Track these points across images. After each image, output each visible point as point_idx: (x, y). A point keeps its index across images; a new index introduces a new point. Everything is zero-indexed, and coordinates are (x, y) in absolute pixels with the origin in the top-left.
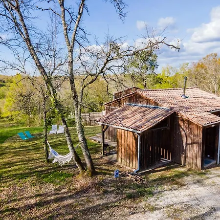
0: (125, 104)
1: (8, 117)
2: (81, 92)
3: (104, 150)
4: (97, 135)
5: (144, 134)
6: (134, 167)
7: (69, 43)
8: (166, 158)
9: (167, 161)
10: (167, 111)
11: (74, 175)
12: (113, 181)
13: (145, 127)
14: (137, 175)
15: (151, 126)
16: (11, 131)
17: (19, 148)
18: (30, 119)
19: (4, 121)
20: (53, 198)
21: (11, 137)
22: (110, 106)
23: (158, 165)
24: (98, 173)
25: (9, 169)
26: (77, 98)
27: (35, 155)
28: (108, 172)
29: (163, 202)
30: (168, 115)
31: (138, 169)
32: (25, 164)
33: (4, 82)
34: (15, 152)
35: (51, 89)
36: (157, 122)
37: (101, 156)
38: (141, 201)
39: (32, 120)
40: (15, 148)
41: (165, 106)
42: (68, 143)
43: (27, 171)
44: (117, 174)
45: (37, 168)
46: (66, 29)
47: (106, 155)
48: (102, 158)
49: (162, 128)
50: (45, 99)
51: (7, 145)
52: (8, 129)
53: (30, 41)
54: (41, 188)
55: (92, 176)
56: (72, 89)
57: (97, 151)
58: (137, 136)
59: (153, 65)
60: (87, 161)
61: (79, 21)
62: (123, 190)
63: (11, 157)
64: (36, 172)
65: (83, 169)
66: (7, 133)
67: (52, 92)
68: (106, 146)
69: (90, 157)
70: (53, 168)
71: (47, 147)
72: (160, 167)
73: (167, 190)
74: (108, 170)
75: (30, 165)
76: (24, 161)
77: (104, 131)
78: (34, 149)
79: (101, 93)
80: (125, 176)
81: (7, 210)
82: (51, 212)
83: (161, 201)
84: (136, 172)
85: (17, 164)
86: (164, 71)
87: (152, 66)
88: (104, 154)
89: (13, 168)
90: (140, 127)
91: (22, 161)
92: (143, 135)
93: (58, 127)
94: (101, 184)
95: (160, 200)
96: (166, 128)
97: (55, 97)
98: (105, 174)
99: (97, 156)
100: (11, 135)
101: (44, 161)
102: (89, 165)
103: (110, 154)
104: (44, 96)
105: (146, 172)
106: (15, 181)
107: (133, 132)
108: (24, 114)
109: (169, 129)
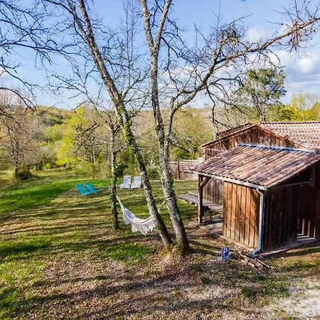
0: (236, 144)
1: (65, 166)
2: (169, 118)
3: (202, 215)
4: (190, 192)
5: (270, 191)
6: (251, 245)
7: (152, 42)
8: (305, 234)
9: (308, 238)
10: (311, 155)
11: (155, 250)
12: (218, 265)
13: (273, 180)
14: (256, 257)
15: (284, 179)
16: (67, 183)
17: (76, 206)
18: (94, 167)
19: (60, 171)
20: (122, 283)
21: (66, 190)
22: (211, 147)
23: (293, 245)
24: (193, 251)
25: (61, 235)
26: (163, 129)
27: (98, 218)
28: (209, 250)
29: (309, 309)
30: (312, 163)
31: (259, 249)
32: (84, 229)
33: (62, 118)
34: (72, 212)
35: (123, 115)
36: (294, 173)
37: (196, 224)
38: (267, 303)
39: (97, 169)
40: (72, 206)
41: (307, 148)
42: (148, 199)
43: (85, 241)
44: (227, 254)
45: (100, 236)
46: (148, 20)
47: (206, 223)
48: (198, 227)
49: (301, 184)
50: (114, 132)
51: (61, 201)
52: (64, 181)
53: (93, 38)
54: (105, 267)
55: (184, 255)
56: (155, 116)
57: (190, 216)
58: (259, 195)
59: (278, 91)
60: (177, 230)
61: (168, 7)
62: (236, 281)
63: (65, 219)
64: (98, 242)
65: (170, 242)
66: (62, 185)
67: (124, 119)
68: (204, 209)
69: (181, 224)
70: (123, 239)
71: (116, 207)
72: (296, 248)
73: (312, 289)
74: (209, 247)
75: (91, 232)
76: (83, 226)
77: (203, 186)
78: (98, 209)
79: (195, 133)
80: (237, 259)
81: (55, 297)
82: (119, 305)
83: (304, 307)
84: (256, 253)
85: (73, 228)
86: (295, 100)
87: (276, 91)
88: (201, 222)
89: (67, 234)
90: (263, 180)
91: (80, 225)
92: (269, 194)
93: (132, 180)
94: (199, 268)
95: (303, 304)
96: (308, 184)
97: (129, 127)
98: (205, 253)
99: (190, 224)
100: (67, 188)
101: (110, 227)
102: (179, 237)
103: (211, 222)
104: (113, 128)
105: (273, 254)
106: (69, 253)
107: (251, 188)
108: (86, 162)
109: (313, 185)
